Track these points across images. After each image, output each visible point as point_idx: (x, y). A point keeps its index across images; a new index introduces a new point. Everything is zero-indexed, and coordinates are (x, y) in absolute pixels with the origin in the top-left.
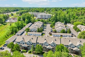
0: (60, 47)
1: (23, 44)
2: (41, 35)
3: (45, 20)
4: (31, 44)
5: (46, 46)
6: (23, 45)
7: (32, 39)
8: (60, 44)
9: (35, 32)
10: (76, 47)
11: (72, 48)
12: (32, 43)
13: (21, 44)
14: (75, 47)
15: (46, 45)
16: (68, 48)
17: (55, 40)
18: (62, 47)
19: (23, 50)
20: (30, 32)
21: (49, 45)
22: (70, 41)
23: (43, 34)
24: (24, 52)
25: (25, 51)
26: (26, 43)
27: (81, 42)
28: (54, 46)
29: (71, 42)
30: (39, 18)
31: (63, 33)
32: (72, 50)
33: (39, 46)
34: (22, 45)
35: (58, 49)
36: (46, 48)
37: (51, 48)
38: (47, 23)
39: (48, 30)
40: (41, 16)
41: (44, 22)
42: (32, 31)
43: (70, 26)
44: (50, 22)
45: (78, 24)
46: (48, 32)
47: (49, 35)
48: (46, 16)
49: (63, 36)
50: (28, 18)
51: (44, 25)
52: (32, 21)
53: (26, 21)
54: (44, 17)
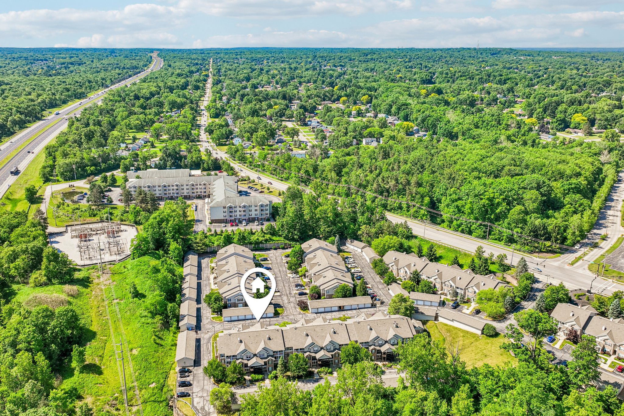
0: (351, 351)
1: (249, 358)
2: (272, 315)
4: (272, 353)
5: (313, 355)
6: (250, 363)
8: (349, 342)
10: (386, 342)
11: (378, 348)
12: (274, 352)
13: (243, 361)
14: (384, 342)
15: (312, 351)
16: (367, 348)
17: (335, 333)
18: (356, 348)
19: (253, 375)
21: (322, 348)
22: (371, 329)
23: (279, 310)
24: (257, 380)
25: (260, 376)
26: (255, 355)
27: (397, 327)
28: (335, 350)
29: (373, 331)
31: (345, 296)
32: (379, 352)
33: (297, 356)
34: (245, 362)
35: (347, 356)
36: (314, 358)
37: (329, 355)
38: (264, 246)
39: (284, 286)
40: (225, 210)
41: (251, 243)
42: (232, 301)
43: (360, 250)
44: (274, 238)
45: (386, 247)
46: (289, 295)
47: (298, 309)
48: (250, 209)
49: (346, 308)
50: (175, 233)
51: (258, 260)
52: (199, 246)
53: (177, 251)
54: (243, 213)
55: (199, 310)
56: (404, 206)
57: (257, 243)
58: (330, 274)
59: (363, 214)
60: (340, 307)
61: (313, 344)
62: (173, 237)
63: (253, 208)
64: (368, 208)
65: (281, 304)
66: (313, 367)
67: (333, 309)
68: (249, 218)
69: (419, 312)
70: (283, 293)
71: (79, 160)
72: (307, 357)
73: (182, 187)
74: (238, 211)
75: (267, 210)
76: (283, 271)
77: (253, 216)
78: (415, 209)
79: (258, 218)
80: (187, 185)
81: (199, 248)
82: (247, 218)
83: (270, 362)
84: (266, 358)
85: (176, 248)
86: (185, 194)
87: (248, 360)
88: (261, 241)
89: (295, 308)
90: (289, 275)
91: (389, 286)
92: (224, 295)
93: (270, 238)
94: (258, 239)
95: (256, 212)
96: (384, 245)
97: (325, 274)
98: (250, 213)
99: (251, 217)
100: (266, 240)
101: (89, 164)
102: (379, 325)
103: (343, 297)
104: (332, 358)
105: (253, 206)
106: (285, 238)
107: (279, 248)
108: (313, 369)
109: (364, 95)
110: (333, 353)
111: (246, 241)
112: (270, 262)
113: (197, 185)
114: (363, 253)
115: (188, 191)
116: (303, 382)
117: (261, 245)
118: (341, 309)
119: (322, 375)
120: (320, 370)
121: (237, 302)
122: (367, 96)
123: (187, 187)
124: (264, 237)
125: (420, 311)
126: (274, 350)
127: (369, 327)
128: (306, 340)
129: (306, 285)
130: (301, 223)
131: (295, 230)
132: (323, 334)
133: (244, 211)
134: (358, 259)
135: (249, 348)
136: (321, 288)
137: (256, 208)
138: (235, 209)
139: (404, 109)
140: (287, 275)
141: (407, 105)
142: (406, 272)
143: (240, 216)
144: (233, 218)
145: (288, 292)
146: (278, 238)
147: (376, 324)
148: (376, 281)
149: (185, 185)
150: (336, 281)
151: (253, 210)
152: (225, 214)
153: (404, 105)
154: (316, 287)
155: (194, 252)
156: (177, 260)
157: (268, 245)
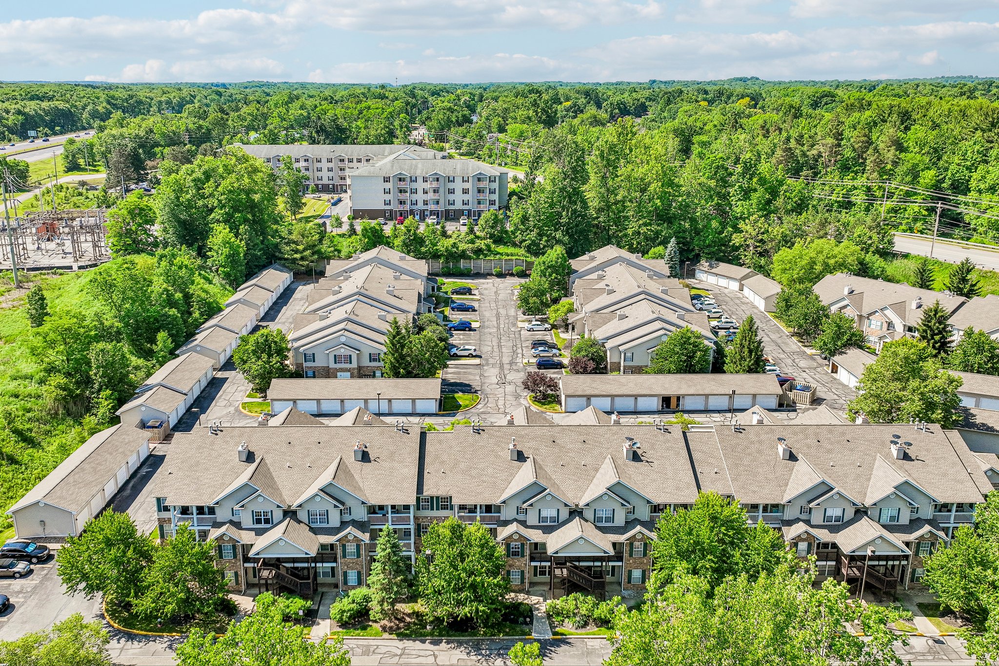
1: (263, 522)
3: (450, 227)
6: (260, 544)
7: (365, 457)
9: (362, 373)
12: (372, 510)
13: (233, 533)
16: (776, 532)
17: (636, 457)
20: (298, 374)
22: (792, 457)
23: (462, 398)
26: (290, 514)
28: (630, 524)
29: (802, 465)
30: (372, 214)
32: (828, 551)
34: (246, 537)
36: (538, 551)
37: (604, 543)
38: (471, 265)
39: (500, 346)
40: (388, 186)
41: (436, 256)
42: (320, 362)
43: (734, 286)
44: (501, 249)
45: (818, 268)
46: (507, 367)
47: (526, 398)
48: (451, 186)
49: (687, 404)
50: (236, 209)
51: (446, 293)
52: (297, 252)
53: (226, 251)
54: (431, 196)
55: (214, 385)
56: (859, 198)
57: (454, 256)
58: (642, 311)
59: (746, 194)
60: (666, 400)
61: (536, 490)
62: (228, 220)
63: (458, 186)
64: (762, 181)
65: (476, 385)
66: (531, 588)
67: (643, 403)
68: (447, 211)
69: (974, 425)
70: (491, 361)
71: (142, 133)
72: (508, 541)
73: (319, 165)
74: (420, 191)
75: (492, 192)
76: (507, 316)
77: (458, 206)
78: (889, 204)
79: (469, 211)
80: (330, 161)
81: (298, 256)
82: (441, 208)
83: (351, 548)
84: (337, 531)
85: (226, 243)
86: (325, 181)
87: (260, 532)
88: (464, 251)
89: (517, 397)
90: (520, 325)
91: (837, 358)
92: (296, 345)
93: (488, 246)
94: (454, 245)
95: (466, 197)
96: (813, 263)
97: (625, 311)
98: (451, 197)
99: (452, 207)
100: (478, 252)
101: (162, 143)
102: (825, 444)
103: (679, 371)
104: (619, 557)
105: (458, 180)
106: (529, 249)
107: (512, 275)
108: (534, 599)
109: (743, 97)
110: (622, 538)
111: (423, 249)
112: (478, 297)
113: (351, 161)
114: (746, 291)
115: (331, 174)
116: (477, 648)
117: (463, 264)
118: (668, 404)
119: (568, 627)
120: (559, 603)
121: (332, 365)
122: (748, 99)
123: (330, 165)
124: (472, 242)
125: (979, 420)
126: (374, 501)
127: (781, 448)
128: (513, 475)
129: (566, 347)
130: (574, 211)
131: (556, 230)
132: (588, 460)
133: (435, 191)
134: (731, 303)
135: (271, 484)
136: (609, 345)
137: (467, 185)
138: (414, 185)
139: (826, 104)
140: (514, 325)
141: (833, 96)
142: (890, 325)
143: (426, 203)
144: (407, 207)
145: (506, 360)
146: (511, 250)
147: (812, 441)
148: (787, 350)
149: (324, 161)
150: (658, 325)
151: (458, 192)
152: (388, 197)
153: (826, 96)
154: (594, 344)
155: (284, 266)
156: (227, 276)
157: (482, 264)
